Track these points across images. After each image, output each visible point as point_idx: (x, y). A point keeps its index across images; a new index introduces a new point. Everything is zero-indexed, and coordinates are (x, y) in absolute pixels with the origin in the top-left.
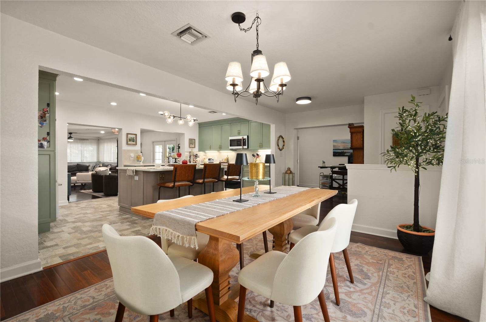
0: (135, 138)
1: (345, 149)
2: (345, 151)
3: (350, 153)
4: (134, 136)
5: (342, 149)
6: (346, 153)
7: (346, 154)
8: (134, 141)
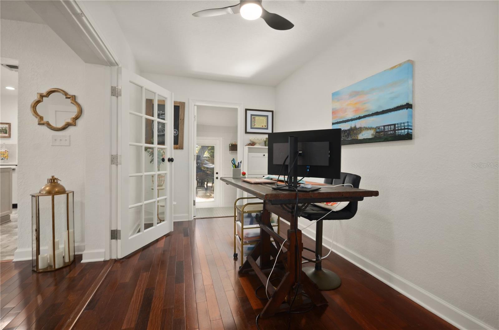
0: (8, 129)
1: (360, 118)
2: (358, 124)
3: (371, 128)
4: (7, 126)
5: (352, 120)
6: (361, 130)
7: (361, 137)
8: (6, 133)
